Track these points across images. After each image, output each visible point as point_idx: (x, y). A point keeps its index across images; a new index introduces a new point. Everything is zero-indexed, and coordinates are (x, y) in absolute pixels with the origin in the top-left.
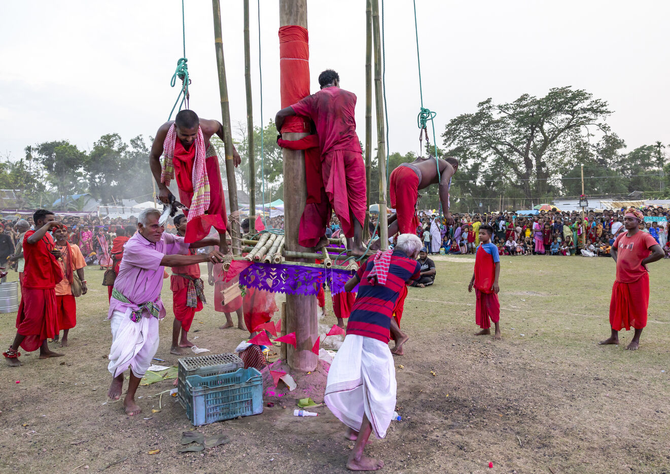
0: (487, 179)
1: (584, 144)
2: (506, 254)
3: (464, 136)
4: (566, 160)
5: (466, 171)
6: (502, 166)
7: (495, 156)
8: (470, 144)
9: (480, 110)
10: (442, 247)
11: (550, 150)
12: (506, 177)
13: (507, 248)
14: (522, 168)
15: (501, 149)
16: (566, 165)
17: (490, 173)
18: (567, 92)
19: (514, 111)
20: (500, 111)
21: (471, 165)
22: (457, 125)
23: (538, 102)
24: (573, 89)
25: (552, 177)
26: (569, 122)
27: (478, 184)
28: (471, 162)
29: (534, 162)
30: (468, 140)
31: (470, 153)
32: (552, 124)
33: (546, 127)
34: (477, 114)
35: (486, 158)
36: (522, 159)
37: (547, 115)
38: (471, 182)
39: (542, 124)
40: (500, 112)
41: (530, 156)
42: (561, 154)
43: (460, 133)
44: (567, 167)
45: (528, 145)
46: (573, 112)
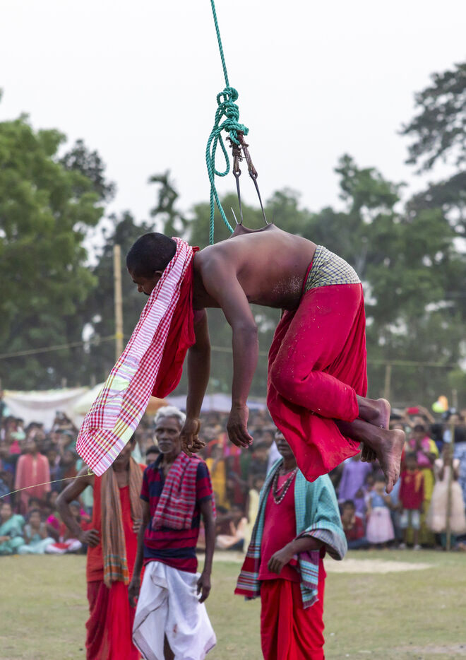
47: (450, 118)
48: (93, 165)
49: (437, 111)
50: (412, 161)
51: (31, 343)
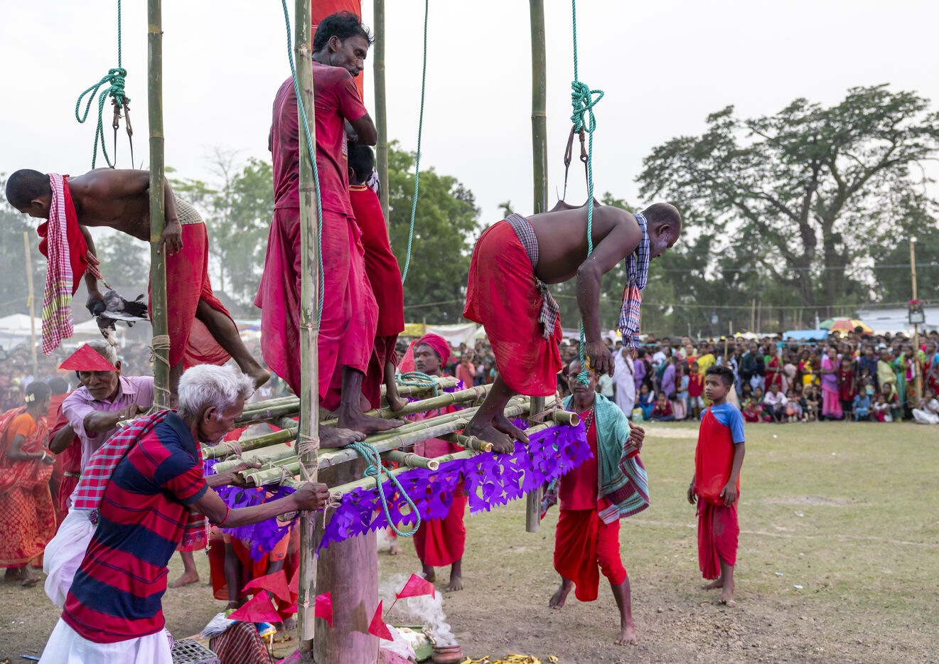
0: (726, 268)
1: (918, 198)
2: (765, 420)
3: (680, 180)
4: (881, 231)
5: (685, 250)
6: (756, 241)
7: (742, 221)
8: (692, 198)
9: (712, 129)
10: (636, 407)
11: (850, 209)
12: (765, 264)
13: (768, 408)
14: (796, 246)
15: (754, 207)
16: (882, 239)
17: (732, 255)
18: (881, 95)
19: (778, 131)
20: (751, 131)
21: (695, 240)
22: (666, 157)
23: (824, 115)
24: (894, 90)
25: (854, 264)
26: (887, 155)
27: (708, 277)
28: (693, 234)
29: (819, 234)
30: (688, 188)
31: (692, 215)
32: (854, 157)
33: (842, 163)
34: (705, 137)
35: (723, 226)
36: (796, 228)
37: (844, 140)
38: (695, 272)
39: (834, 158)
40: (751, 134)
41: (811, 221)
42: (872, 217)
43: (671, 175)
44: (885, 243)
45: (807, 200)
46: (894, 135)
47: (662, 173)
48: (468, 198)
49: (655, 169)
50: (641, 197)
51: (435, 298)
